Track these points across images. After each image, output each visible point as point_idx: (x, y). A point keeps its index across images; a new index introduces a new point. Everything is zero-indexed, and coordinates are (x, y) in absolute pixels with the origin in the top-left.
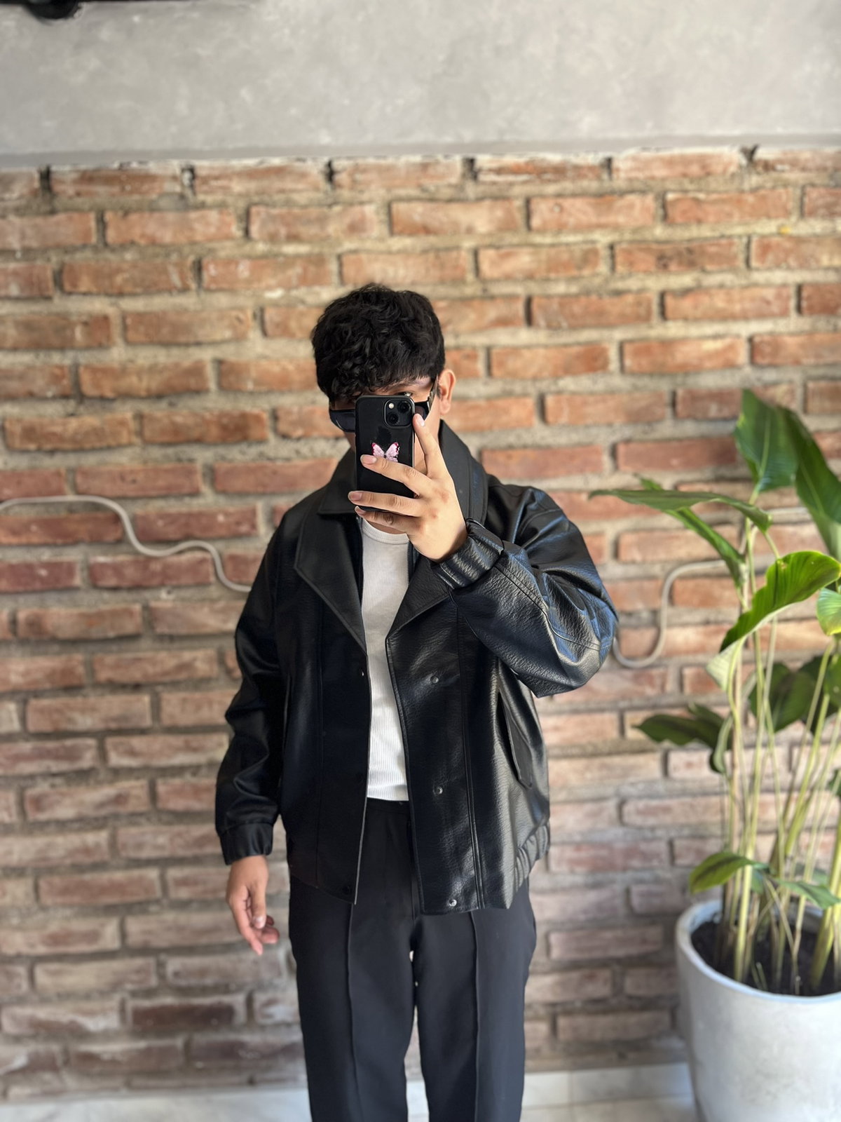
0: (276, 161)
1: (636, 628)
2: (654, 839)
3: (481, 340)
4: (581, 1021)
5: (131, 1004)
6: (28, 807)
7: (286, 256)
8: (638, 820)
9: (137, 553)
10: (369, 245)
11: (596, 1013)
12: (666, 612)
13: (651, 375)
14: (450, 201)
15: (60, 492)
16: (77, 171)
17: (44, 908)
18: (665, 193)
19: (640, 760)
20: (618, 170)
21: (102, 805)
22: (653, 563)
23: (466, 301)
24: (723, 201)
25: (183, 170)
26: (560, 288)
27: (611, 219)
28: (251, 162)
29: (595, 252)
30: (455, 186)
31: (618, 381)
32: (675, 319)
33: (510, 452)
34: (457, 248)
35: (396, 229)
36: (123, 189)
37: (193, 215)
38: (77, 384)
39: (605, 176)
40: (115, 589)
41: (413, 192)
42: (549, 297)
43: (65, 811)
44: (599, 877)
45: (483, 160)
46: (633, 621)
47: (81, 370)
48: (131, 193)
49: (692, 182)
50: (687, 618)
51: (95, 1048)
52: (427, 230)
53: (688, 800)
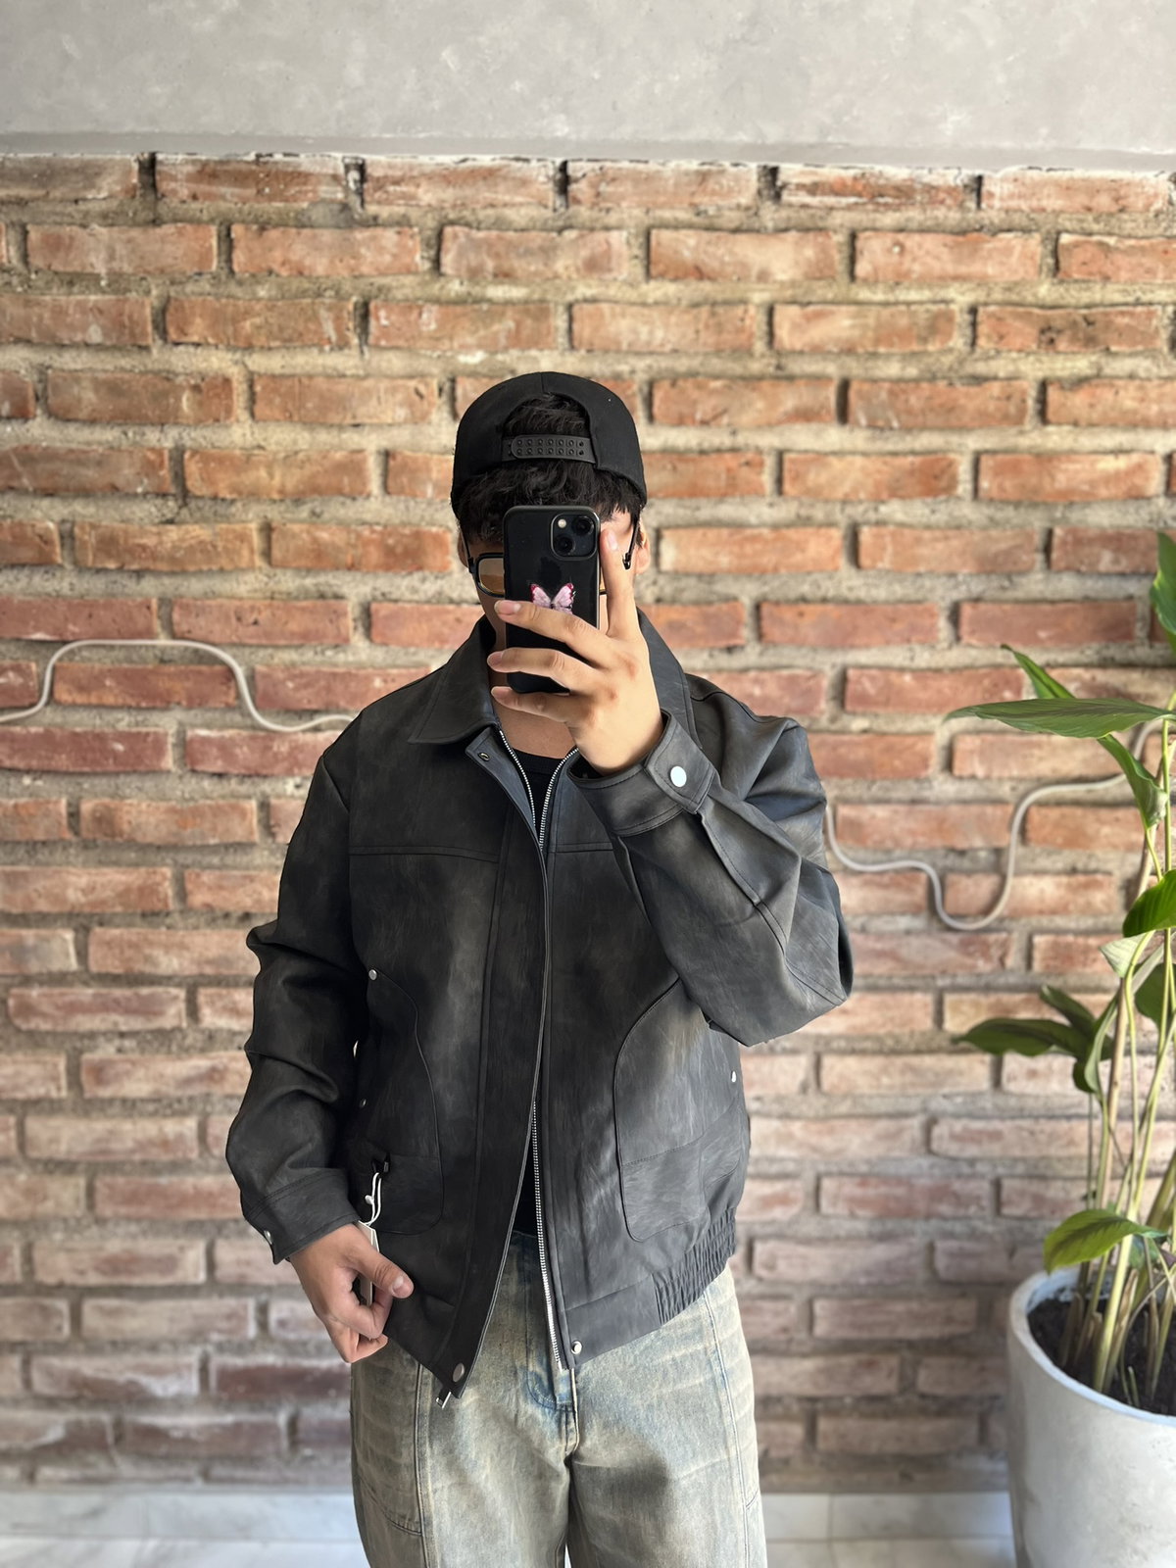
0: (485, 160)
1: (969, 873)
2: (973, 1176)
3: (769, 440)
4: (852, 1425)
5: (217, 1361)
6: (84, 1077)
7: (490, 301)
8: (953, 1149)
9: (256, 727)
10: (612, 291)
11: (873, 1416)
12: (1015, 851)
13: (1017, 504)
14: (736, 231)
15: (149, 633)
16: (194, 162)
17: (100, 1221)
18: (1059, 233)
19: (962, 1062)
20: (991, 195)
21: (188, 1081)
22: (1000, 780)
23: (752, 380)
24: (1143, 250)
25: (347, 168)
26: (893, 369)
27: (975, 268)
28: (448, 159)
29: (949, 317)
30: (747, 208)
31: (967, 511)
32: (1059, 424)
33: (803, 607)
34: (744, 302)
35: (654, 271)
36: (260, 192)
37: (360, 235)
38: (180, 477)
39: (972, 205)
40: (220, 776)
41: (684, 215)
42: (874, 381)
43: (137, 1087)
44: (890, 1225)
45: (791, 172)
46: (966, 863)
47: (187, 456)
48: (271, 198)
49: (1097, 220)
50: (1044, 862)
51: (162, 1421)
52: (699, 273)
53: (1026, 1123)
